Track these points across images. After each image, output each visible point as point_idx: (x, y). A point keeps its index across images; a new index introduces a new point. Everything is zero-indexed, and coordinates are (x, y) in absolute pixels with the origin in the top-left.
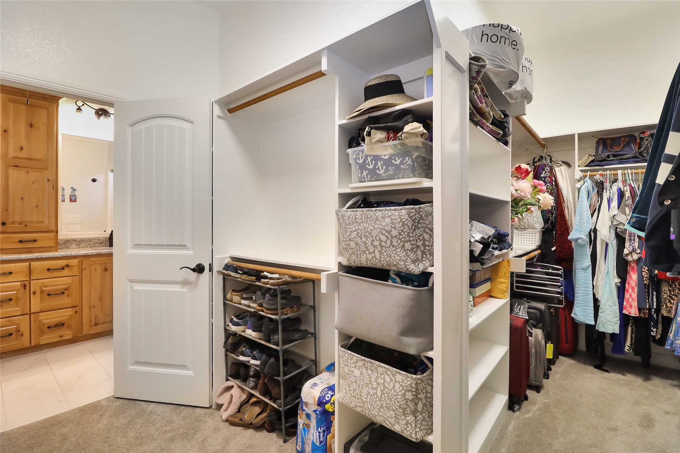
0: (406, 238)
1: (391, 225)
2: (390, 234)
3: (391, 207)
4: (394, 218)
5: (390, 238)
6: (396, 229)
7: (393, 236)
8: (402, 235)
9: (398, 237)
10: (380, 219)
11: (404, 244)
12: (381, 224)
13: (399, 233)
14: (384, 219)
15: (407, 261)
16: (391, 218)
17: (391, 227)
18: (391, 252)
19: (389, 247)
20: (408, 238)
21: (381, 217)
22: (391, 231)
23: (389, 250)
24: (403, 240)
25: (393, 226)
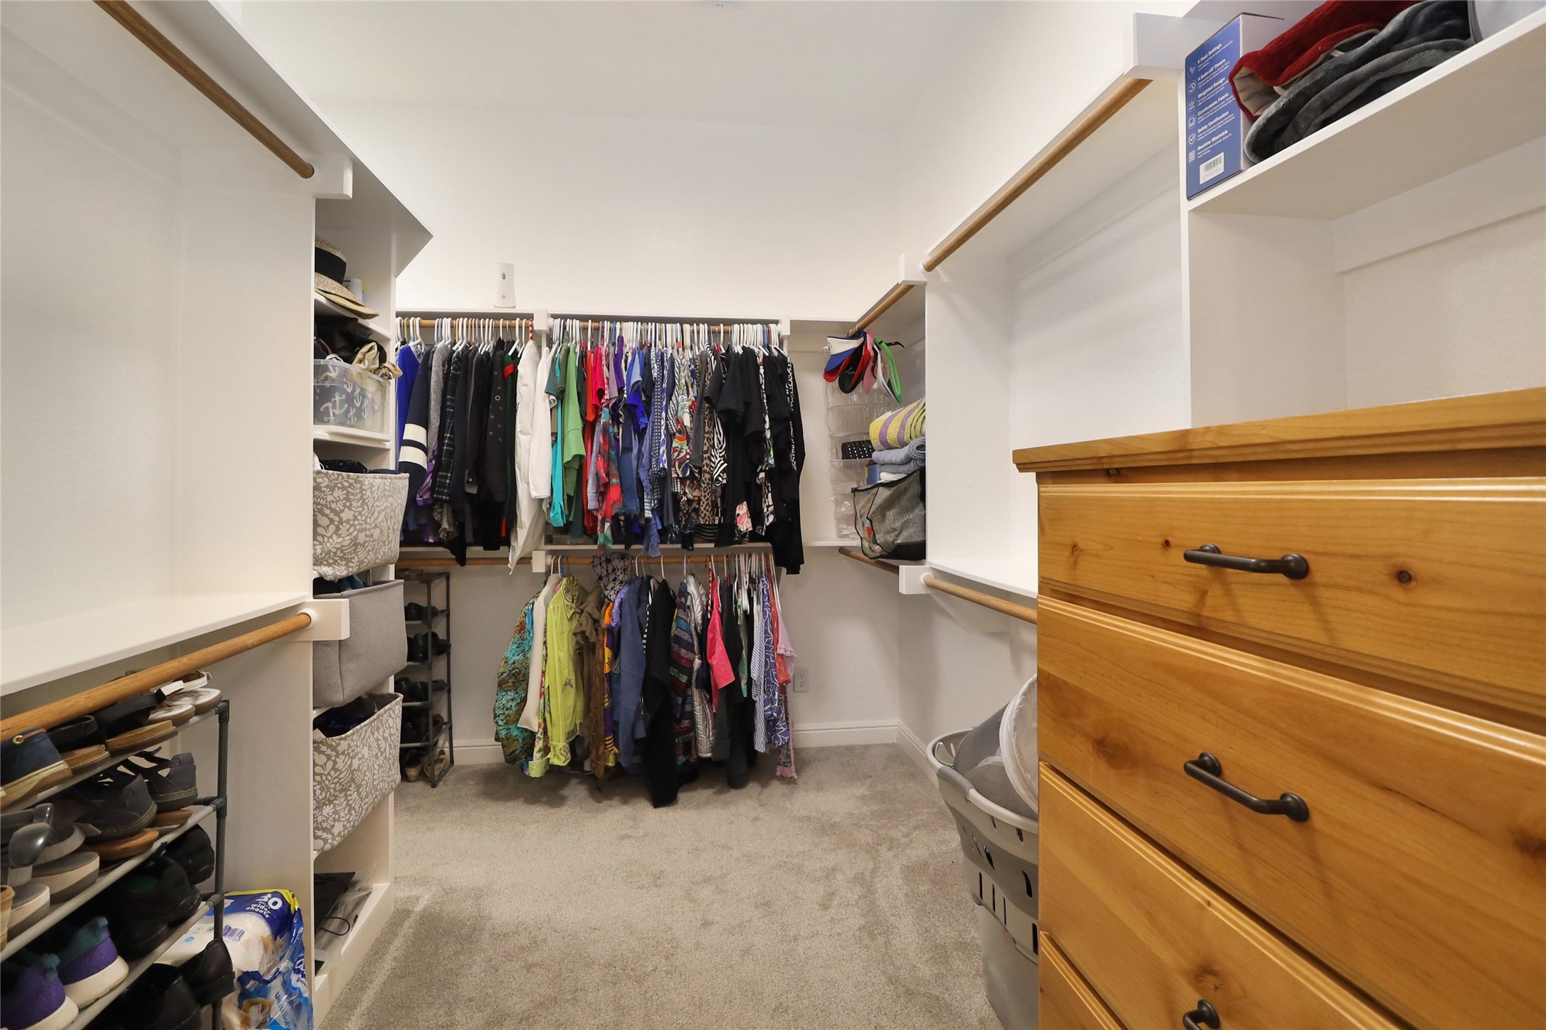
0: (362, 525)
1: (344, 502)
2: (339, 517)
3: (351, 474)
4: (352, 491)
5: (336, 523)
6: (352, 510)
7: (344, 520)
8: (358, 520)
9: (351, 522)
10: (323, 489)
11: (357, 535)
12: (325, 497)
13: (354, 516)
14: (332, 489)
15: (353, 560)
16: (348, 491)
17: (344, 505)
18: (331, 545)
19: (331, 537)
20: (364, 526)
21: (327, 487)
22: (342, 511)
23: (328, 541)
24: (358, 527)
25: (348, 504)
